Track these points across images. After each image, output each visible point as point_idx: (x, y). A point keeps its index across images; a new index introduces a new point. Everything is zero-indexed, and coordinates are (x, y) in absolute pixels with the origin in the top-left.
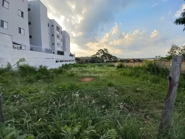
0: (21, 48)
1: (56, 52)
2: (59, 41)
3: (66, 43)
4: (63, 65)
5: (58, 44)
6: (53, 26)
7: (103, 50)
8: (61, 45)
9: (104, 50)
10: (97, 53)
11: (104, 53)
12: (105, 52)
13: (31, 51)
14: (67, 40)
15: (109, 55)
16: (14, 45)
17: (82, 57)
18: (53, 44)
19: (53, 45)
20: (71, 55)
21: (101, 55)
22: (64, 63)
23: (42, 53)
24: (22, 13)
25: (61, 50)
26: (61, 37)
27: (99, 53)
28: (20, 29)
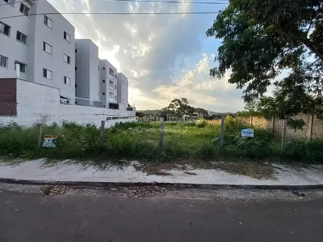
0: (68, 102)
1: (107, 105)
2: (112, 89)
3: (122, 91)
4: (116, 124)
5: (111, 93)
6: (104, 68)
7: (179, 100)
8: (115, 94)
9: (181, 100)
10: (171, 104)
11: (181, 105)
12: (183, 103)
13: (76, 106)
14: (123, 86)
15: (189, 107)
16: (61, 99)
17: (147, 111)
18: (104, 94)
19: (104, 96)
20: (130, 109)
21: (177, 107)
22: (119, 121)
23: (90, 107)
24: (68, 58)
25: (115, 102)
26: (115, 83)
27: (173, 105)
28: (65, 78)
